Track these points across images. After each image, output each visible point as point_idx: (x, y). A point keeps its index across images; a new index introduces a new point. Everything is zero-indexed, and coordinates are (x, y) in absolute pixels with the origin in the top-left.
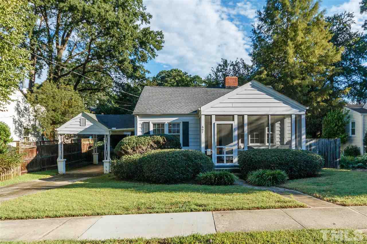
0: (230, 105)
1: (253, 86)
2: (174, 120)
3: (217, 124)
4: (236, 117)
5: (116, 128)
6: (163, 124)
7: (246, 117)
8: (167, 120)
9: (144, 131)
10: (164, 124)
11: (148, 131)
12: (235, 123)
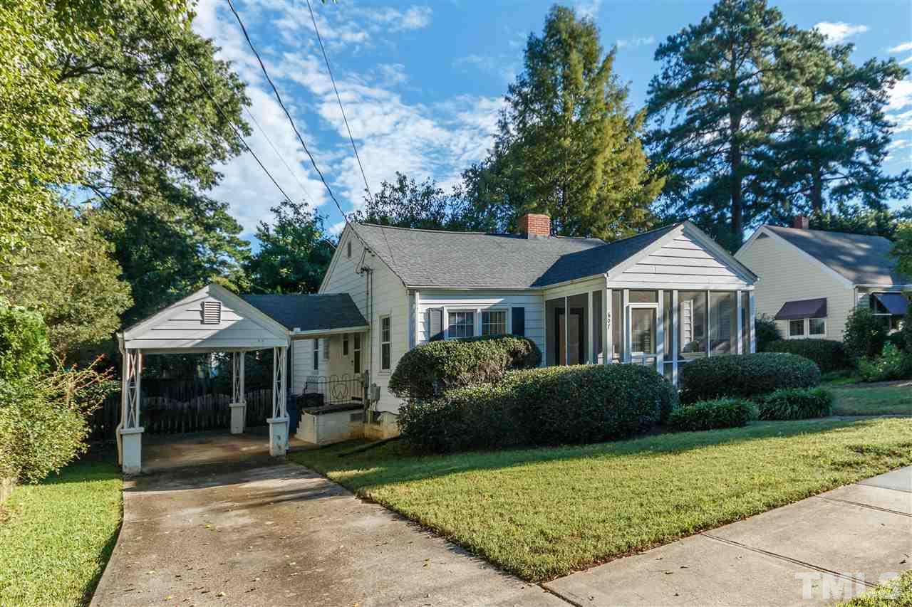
0: (652, 269)
1: (685, 233)
2: (495, 305)
3: (633, 309)
4: (661, 293)
5: (302, 330)
6: (469, 315)
7: (675, 294)
8: (480, 305)
9: (429, 332)
10: (472, 314)
11: (439, 331)
12: (659, 307)
